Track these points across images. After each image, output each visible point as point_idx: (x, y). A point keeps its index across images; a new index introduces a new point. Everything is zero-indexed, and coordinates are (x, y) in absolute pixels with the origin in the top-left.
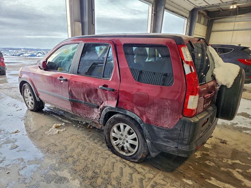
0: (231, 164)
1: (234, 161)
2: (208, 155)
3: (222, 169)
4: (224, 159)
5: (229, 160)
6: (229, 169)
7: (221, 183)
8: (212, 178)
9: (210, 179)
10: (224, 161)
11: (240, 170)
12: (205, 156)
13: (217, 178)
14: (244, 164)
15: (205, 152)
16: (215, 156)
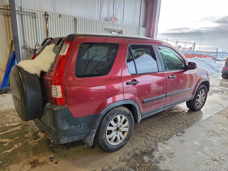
0: (14, 145)
1: (13, 148)
2: (35, 139)
3: (18, 137)
4: (21, 145)
5: (17, 147)
6: (14, 140)
7: (14, 130)
8: (20, 129)
9: (21, 128)
10: (21, 143)
11: (5, 145)
12: (35, 137)
13: (17, 130)
14: (4, 152)
15: (39, 139)
16: (30, 142)
